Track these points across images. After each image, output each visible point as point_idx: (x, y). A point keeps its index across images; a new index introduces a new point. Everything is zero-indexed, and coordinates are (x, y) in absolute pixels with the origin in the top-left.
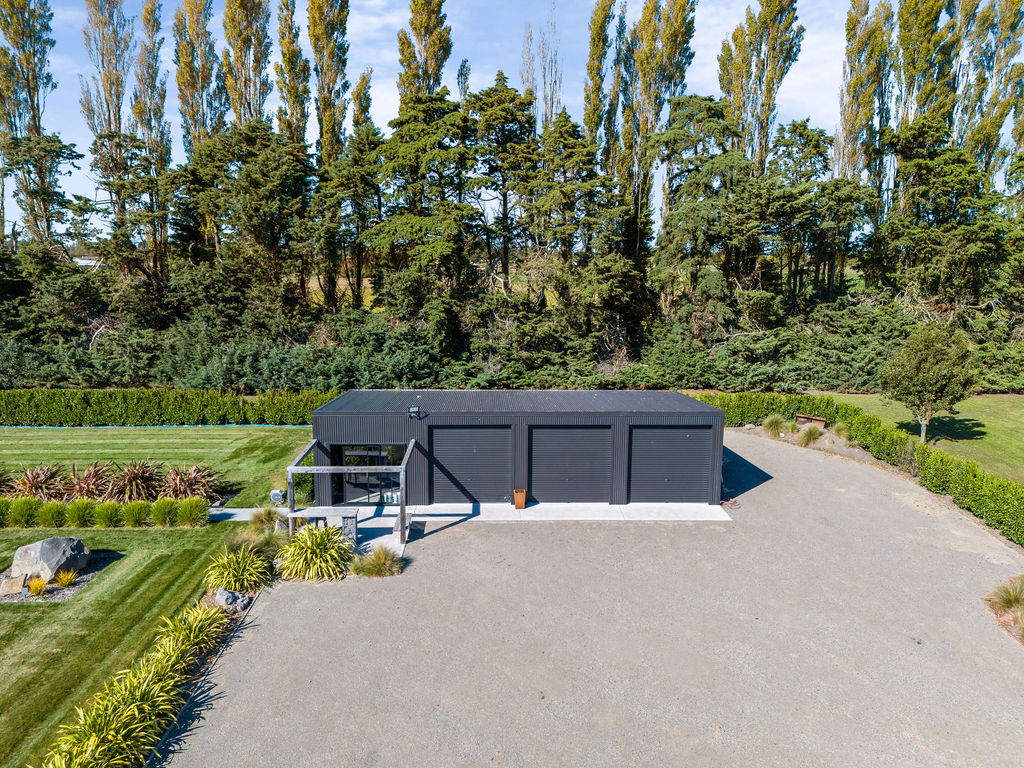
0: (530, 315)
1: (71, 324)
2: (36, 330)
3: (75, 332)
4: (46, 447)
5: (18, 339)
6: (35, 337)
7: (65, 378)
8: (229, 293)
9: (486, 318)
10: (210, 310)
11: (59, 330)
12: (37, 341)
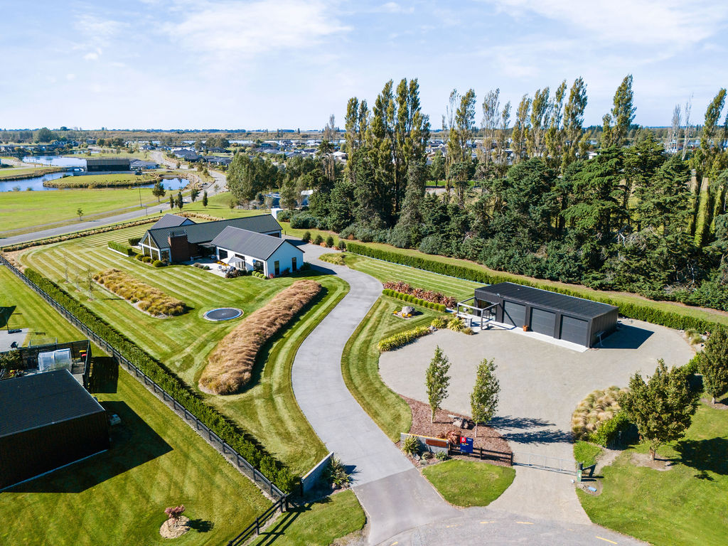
0: (634, 256)
1: (459, 233)
2: (449, 234)
3: (460, 236)
4: (430, 280)
5: (442, 237)
6: (448, 237)
7: (452, 253)
8: (510, 230)
9: (613, 254)
10: (501, 234)
11: (455, 235)
12: (448, 238)
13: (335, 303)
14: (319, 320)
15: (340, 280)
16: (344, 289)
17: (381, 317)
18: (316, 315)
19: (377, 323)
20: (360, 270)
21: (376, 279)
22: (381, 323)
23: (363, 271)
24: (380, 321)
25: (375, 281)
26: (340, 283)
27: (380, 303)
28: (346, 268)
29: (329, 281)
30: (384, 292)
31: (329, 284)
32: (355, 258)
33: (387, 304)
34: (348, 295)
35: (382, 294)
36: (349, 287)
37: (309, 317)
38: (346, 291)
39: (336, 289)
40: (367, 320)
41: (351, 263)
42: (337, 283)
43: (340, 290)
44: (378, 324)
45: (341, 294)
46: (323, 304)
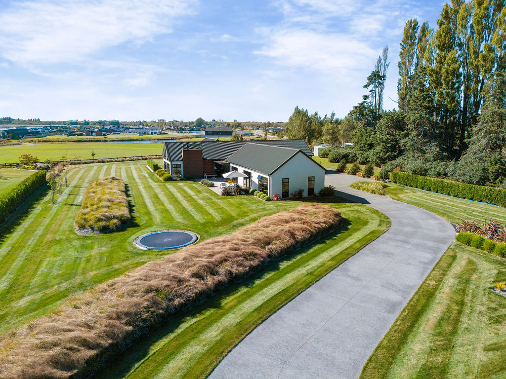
13: (358, 245)
14: (316, 277)
15: (376, 212)
16: (380, 225)
17: (463, 292)
18: (314, 264)
19: (455, 307)
20: (408, 202)
21: (438, 217)
22: (467, 310)
23: (413, 203)
24: (462, 304)
25: (435, 219)
26: (374, 216)
27: (454, 258)
28: (388, 198)
29: (357, 211)
30: (458, 239)
31: (356, 215)
32: (401, 189)
33: (470, 262)
34: (386, 235)
35: (455, 242)
36: (389, 222)
37: (298, 266)
38: (383, 228)
39: (365, 223)
40: (427, 295)
41: (396, 194)
42: (368, 215)
43: (373, 226)
44: (460, 312)
45: (372, 232)
46: (336, 244)
